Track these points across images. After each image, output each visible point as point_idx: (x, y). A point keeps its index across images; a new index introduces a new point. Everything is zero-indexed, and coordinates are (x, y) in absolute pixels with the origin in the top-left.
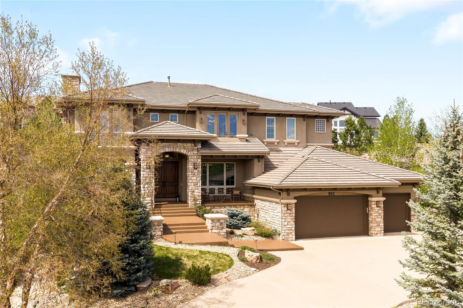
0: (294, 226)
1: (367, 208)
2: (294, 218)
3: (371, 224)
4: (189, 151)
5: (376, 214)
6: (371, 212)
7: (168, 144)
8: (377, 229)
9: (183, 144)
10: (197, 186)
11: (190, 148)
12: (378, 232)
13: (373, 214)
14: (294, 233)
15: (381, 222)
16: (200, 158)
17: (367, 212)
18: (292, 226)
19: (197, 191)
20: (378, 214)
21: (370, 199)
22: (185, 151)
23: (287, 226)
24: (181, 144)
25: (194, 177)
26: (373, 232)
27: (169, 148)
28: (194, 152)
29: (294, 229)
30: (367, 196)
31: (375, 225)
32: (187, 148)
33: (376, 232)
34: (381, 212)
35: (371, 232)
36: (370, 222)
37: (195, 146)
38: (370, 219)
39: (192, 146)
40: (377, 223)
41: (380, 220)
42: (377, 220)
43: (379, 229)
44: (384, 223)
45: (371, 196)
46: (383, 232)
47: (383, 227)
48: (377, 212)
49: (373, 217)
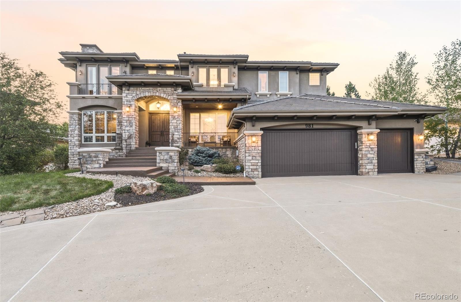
0: (260, 161)
1: (356, 143)
2: (260, 152)
3: (361, 162)
4: (169, 95)
5: (367, 149)
6: (360, 147)
7: (148, 88)
8: (368, 167)
9: (163, 89)
10: (177, 129)
11: (170, 92)
12: (370, 170)
13: (364, 149)
14: (260, 170)
15: (374, 159)
16: (180, 102)
17: (356, 148)
18: (257, 161)
19: (177, 133)
20: (369, 149)
21: (359, 131)
22: (165, 95)
23: (251, 161)
24: (161, 89)
25: (174, 120)
26: (364, 170)
27: (149, 93)
28: (174, 96)
29: (260, 164)
30: (356, 128)
31: (366, 161)
32: (167, 92)
33: (367, 170)
34: (374, 146)
35: (361, 170)
36: (359, 159)
37: (175, 90)
38: (360, 156)
39: (172, 90)
40: (368, 159)
41: (372, 156)
42: (369, 156)
43: (372, 167)
44: (378, 160)
45: (361, 128)
46: (376, 170)
47: (376, 164)
48: (368, 147)
49: (364, 152)
